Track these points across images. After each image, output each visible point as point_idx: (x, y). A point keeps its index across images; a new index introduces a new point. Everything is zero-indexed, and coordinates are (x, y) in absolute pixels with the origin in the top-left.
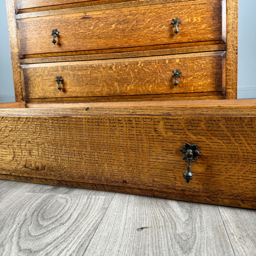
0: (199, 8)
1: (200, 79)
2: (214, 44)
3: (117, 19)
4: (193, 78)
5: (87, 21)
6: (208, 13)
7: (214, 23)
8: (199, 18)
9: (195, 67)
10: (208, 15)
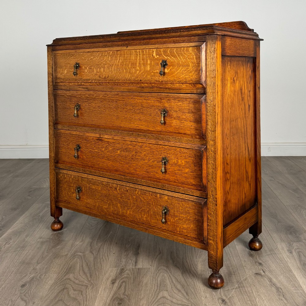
0: (183, 152)
1: (185, 222)
2: (197, 190)
3: (122, 146)
4: (179, 219)
5: (100, 142)
6: (190, 158)
7: (195, 170)
8: (183, 162)
9: (180, 208)
10: (190, 160)
